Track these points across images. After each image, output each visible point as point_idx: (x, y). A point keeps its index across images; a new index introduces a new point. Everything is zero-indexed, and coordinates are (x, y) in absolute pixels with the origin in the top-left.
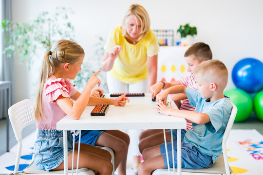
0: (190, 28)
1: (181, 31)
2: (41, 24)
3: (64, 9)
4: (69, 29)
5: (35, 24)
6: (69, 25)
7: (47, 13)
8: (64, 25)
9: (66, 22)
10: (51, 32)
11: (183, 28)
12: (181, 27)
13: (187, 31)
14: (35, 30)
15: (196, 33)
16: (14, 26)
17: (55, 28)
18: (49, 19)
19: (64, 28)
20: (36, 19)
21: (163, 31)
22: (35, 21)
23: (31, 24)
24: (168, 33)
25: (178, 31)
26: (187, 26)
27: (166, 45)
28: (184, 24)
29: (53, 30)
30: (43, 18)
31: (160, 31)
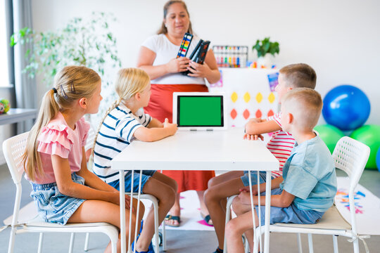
0: (271, 43)
1: (258, 48)
2: (73, 34)
3: (103, 14)
4: (110, 43)
5: (66, 34)
6: (110, 37)
7: (80, 20)
8: (104, 36)
9: (106, 32)
10: (86, 46)
11: (261, 44)
12: (258, 42)
13: (266, 48)
14: (64, 42)
15: (277, 51)
16: (38, 37)
17: (91, 40)
18: (83, 28)
19: (103, 41)
20: (65, 27)
21: (234, 47)
22: (65, 31)
23: (60, 34)
24: (240, 51)
25: (254, 47)
26: (266, 41)
27: (238, 66)
28: (262, 39)
29: (88, 43)
30: (75, 25)
31: (230, 47)
